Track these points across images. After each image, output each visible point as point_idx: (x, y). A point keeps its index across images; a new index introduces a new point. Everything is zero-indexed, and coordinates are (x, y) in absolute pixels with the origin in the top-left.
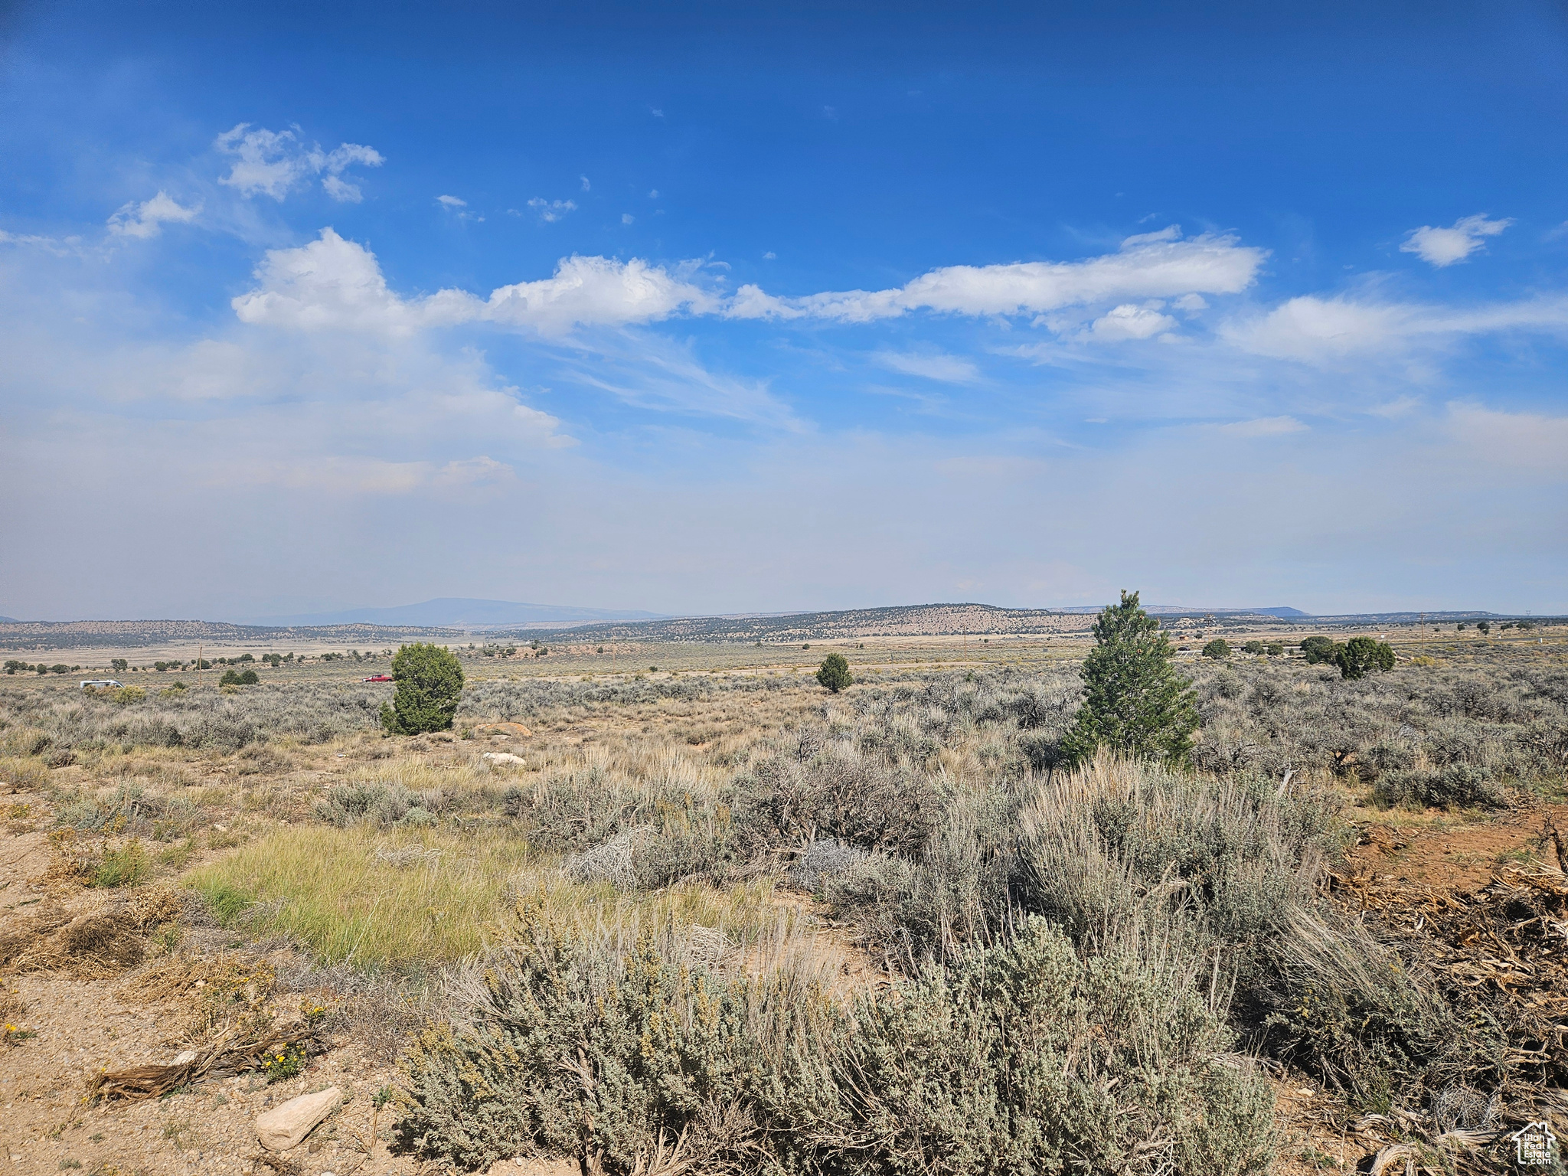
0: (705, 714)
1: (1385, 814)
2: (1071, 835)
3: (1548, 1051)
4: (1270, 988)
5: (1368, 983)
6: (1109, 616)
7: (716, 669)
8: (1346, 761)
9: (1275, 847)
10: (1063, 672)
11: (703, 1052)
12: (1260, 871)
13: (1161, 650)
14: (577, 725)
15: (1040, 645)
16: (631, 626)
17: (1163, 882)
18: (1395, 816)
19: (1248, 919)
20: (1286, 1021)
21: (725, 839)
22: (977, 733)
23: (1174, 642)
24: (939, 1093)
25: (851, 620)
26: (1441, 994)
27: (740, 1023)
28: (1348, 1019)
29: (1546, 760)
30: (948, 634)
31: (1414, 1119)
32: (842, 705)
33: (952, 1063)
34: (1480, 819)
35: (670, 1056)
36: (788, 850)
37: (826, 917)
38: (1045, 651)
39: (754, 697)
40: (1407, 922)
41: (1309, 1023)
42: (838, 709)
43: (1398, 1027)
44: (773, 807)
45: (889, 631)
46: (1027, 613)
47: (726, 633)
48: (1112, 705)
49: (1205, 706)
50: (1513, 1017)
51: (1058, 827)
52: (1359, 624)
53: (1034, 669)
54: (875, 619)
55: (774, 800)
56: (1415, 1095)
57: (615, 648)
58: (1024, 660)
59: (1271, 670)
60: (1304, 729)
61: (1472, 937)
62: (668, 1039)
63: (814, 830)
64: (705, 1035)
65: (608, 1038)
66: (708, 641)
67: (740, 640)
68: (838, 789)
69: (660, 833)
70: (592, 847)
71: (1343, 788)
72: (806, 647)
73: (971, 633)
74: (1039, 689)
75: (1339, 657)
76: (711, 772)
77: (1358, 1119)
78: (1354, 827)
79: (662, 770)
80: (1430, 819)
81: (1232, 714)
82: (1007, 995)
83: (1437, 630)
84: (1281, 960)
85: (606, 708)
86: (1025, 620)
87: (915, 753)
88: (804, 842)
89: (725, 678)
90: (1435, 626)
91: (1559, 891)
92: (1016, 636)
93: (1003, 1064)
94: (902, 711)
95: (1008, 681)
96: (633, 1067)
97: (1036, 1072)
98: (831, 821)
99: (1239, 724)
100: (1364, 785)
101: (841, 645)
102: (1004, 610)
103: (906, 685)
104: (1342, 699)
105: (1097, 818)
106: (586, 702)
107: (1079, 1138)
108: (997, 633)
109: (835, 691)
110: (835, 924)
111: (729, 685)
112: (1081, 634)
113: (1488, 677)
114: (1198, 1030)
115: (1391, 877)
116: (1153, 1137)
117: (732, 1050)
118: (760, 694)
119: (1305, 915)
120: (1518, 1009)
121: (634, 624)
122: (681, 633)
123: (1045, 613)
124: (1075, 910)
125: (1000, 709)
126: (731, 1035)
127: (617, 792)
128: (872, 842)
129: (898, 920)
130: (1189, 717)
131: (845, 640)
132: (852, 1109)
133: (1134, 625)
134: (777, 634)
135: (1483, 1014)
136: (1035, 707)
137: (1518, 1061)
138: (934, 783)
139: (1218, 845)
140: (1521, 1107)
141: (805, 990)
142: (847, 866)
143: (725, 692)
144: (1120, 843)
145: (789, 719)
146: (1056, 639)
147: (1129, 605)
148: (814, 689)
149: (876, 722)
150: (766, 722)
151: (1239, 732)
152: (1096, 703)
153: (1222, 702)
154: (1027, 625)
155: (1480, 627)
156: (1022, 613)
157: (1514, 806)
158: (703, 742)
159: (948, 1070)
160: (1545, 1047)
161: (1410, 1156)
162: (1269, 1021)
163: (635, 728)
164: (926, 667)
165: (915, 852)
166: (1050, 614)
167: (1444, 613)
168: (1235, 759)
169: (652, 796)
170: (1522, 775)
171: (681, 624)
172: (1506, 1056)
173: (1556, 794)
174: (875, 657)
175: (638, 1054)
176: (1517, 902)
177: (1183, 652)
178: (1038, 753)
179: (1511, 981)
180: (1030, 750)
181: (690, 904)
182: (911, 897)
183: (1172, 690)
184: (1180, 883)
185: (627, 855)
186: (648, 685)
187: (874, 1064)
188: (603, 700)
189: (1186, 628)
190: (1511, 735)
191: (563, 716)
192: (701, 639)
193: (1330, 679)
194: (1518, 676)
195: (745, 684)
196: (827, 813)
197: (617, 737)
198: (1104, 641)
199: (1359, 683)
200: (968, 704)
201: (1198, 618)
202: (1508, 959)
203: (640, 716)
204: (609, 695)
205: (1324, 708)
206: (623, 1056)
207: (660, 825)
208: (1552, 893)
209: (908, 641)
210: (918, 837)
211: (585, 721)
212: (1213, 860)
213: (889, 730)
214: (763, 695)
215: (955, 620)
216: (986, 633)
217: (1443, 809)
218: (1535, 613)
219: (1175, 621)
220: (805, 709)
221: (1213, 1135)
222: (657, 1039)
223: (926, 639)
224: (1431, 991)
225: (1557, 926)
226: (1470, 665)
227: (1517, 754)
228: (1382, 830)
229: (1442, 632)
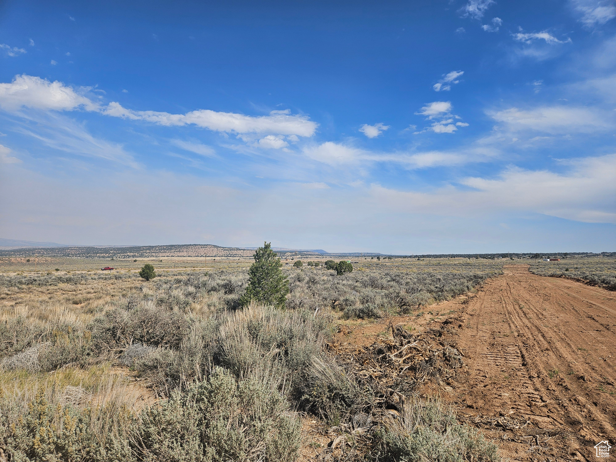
0: (82, 290)
1: (346, 321)
2: (238, 335)
3: (386, 397)
4: (305, 386)
5: (334, 380)
6: (260, 251)
7: (90, 270)
8: (336, 304)
9: (310, 335)
10: (243, 272)
11: (67, 442)
12: (304, 344)
13: (278, 264)
14: (13, 296)
15: (236, 262)
16: (46, 249)
17: (271, 350)
18: (349, 322)
19: (299, 362)
20: (308, 397)
21: (88, 346)
22: (207, 297)
23: (282, 261)
24: (175, 443)
25: (157, 250)
26: (356, 381)
27: (86, 427)
28: (328, 394)
29: (392, 302)
30: (199, 256)
31: (346, 426)
32: (150, 286)
33: (182, 430)
34: (373, 322)
35: (49, 446)
36: (119, 349)
37: (135, 377)
38: (237, 264)
39: (108, 282)
40: (349, 358)
41: (316, 397)
42: (148, 288)
43: (343, 395)
44: (113, 331)
45: (174, 255)
46: (231, 249)
47: (96, 254)
48: (259, 285)
49: (292, 285)
50: (377, 387)
51: (234, 333)
52: (343, 256)
53: (233, 271)
54: (168, 250)
55: (114, 328)
56: (347, 418)
57: (37, 259)
58: (229, 267)
59: (315, 272)
60: (323, 293)
61: (367, 361)
62: (49, 438)
63: (132, 340)
64: (68, 434)
65: (17, 442)
66: (87, 257)
67: (103, 257)
68: (144, 322)
69: (54, 345)
70: (16, 354)
71: (334, 313)
72: (135, 261)
73: (208, 256)
74: (233, 279)
75: (336, 268)
76: (83, 316)
77: (329, 429)
78: (336, 327)
79: (57, 316)
80: (359, 323)
81: (301, 288)
82: (206, 400)
83: (366, 259)
84: (308, 375)
85: (30, 288)
86: (230, 252)
87: (181, 305)
88: (127, 346)
89: (95, 274)
90: (365, 257)
91: (392, 344)
92: (226, 258)
93: (203, 427)
94: (177, 288)
95: (222, 276)
96: (30, 454)
97: (215, 429)
98: (140, 336)
99: (303, 291)
100: (341, 312)
101: (152, 260)
102: (222, 247)
103: (179, 277)
104: (336, 282)
105: (249, 327)
106: (18, 285)
107: (230, 451)
108: (219, 256)
109: (148, 280)
110: (138, 379)
111: (96, 277)
112: (251, 258)
113: (379, 275)
114: (277, 404)
115: (346, 343)
116: (257, 446)
117: (81, 439)
118: (112, 281)
119: (317, 359)
120: (378, 384)
121: (48, 248)
122: (73, 253)
123: (238, 249)
124: (238, 364)
125: (217, 287)
126: (81, 432)
127: (32, 327)
128: (159, 343)
129: (167, 375)
130: (286, 289)
131: (154, 258)
132: (137, 457)
133: (268, 255)
134: (122, 255)
135: (368, 387)
136: (231, 286)
137: (377, 402)
138: (186, 317)
139: (291, 335)
140: (377, 417)
141: (120, 409)
142: (146, 354)
143: (94, 281)
144: (256, 337)
145: (124, 292)
146: (242, 259)
147: (267, 247)
148: (138, 279)
149: (164, 293)
150: (114, 294)
151: (303, 294)
152: (253, 284)
153: (298, 283)
154: (231, 254)
155: (378, 258)
156: (229, 249)
157: (383, 317)
158: (81, 303)
159: (179, 433)
160: (385, 396)
161: (344, 439)
162: (303, 398)
163: (45, 297)
164: (189, 270)
165: (177, 347)
166: (240, 250)
167: (368, 253)
168: (300, 304)
169: (51, 328)
170: (385, 307)
171: (73, 249)
172: (374, 400)
173: (394, 313)
174: (167, 265)
175: (33, 447)
176: (380, 349)
177: (287, 265)
178: (230, 304)
179: (377, 375)
180: (228, 303)
181: (68, 377)
182: (173, 365)
183: (280, 279)
184: (277, 350)
185: (35, 356)
186: (54, 277)
187: (148, 435)
188: (28, 284)
189: (288, 256)
190: (383, 294)
191: (5, 292)
192: (83, 256)
193: (334, 275)
194: (387, 274)
195: (105, 277)
196: (138, 332)
197: (34, 301)
198: (258, 260)
199: (343, 277)
200: (205, 285)
201: (293, 253)
202: (376, 368)
203: (48, 291)
204: (32, 282)
205: (330, 285)
206: (25, 449)
207: (54, 342)
208: (390, 345)
209: (182, 259)
210: (178, 340)
211: (17, 294)
212: (289, 341)
213: (170, 296)
214: (113, 282)
215: (202, 251)
216: (214, 256)
217: (363, 319)
218: (393, 254)
219: (285, 254)
220: (132, 288)
221: (279, 442)
222: (43, 439)
223: (189, 258)
224: (353, 381)
225: (391, 356)
226: (374, 271)
227: (385, 300)
228: (345, 327)
229: (367, 260)
